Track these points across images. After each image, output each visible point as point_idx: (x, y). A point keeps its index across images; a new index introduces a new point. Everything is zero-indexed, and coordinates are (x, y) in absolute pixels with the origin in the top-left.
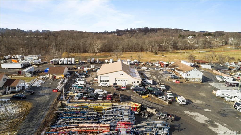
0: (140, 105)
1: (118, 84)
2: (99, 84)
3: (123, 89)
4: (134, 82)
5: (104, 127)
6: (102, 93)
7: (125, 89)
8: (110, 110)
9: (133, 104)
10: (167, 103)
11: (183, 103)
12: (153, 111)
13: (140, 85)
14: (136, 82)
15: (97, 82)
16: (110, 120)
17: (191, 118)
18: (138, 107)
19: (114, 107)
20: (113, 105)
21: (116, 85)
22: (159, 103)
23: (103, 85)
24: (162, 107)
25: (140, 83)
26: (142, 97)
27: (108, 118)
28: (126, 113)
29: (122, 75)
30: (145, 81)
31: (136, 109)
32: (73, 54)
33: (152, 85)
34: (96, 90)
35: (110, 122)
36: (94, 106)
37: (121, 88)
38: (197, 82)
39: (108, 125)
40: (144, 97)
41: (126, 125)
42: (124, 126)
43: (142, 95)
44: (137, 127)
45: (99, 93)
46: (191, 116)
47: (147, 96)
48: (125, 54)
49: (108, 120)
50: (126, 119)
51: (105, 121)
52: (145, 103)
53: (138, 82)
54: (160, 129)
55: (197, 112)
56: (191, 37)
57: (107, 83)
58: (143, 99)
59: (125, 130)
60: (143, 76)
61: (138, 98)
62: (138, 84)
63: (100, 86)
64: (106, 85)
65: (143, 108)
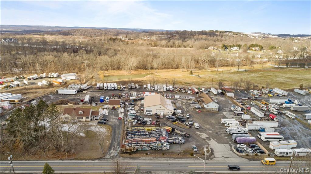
0: (172, 128)
1: (158, 113)
2: (145, 113)
3: (161, 117)
4: (169, 112)
5: (153, 139)
6: (149, 120)
7: (163, 117)
8: (155, 131)
9: (168, 128)
10: (188, 127)
11: (197, 127)
12: (179, 132)
13: (172, 114)
14: (170, 112)
15: (143, 111)
16: (156, 136)
17: (199, 136)
18: (170, 129)
19: (157, 129)
20: (156, 128)
21: (157, 115)
22: (183, 127)
23: (148, 114)
24: (184, 130)
25: (172, 113)
26: (173, 123)
27: (155, 135)
28: (164, 133)
29: (160, 107)
30: (176, 111)
31: (169, 131)
32: (107, 71)
33: (181, 114)
34: (145, 118)
35: (156, 137)
36: (146, 128)
37: (160, 117)
38: (214, 112)
39: (155, 138)
40: (174, 123)
41: (164, 138)
42: (163, 139)
43: (173, 121)
44: (169, 140)
45: (147, 120)
46: (200, 135)
47: (176, 123)
48: (161, 72)
49: (155, 136)
50: (164, 136)
51: (153, 136)
52: (175, 127)
53: (171, 112)
54: (180, 140)
55: (204, 132)
56: (236, 48)
57: (150, 112)
58: (174, 124)
59: (164, 140)
60: (176, 105)
61: (171, 124)
62: (171, 114)
63: (146, 114)
64: (150, 114)
65: (173, 130)
